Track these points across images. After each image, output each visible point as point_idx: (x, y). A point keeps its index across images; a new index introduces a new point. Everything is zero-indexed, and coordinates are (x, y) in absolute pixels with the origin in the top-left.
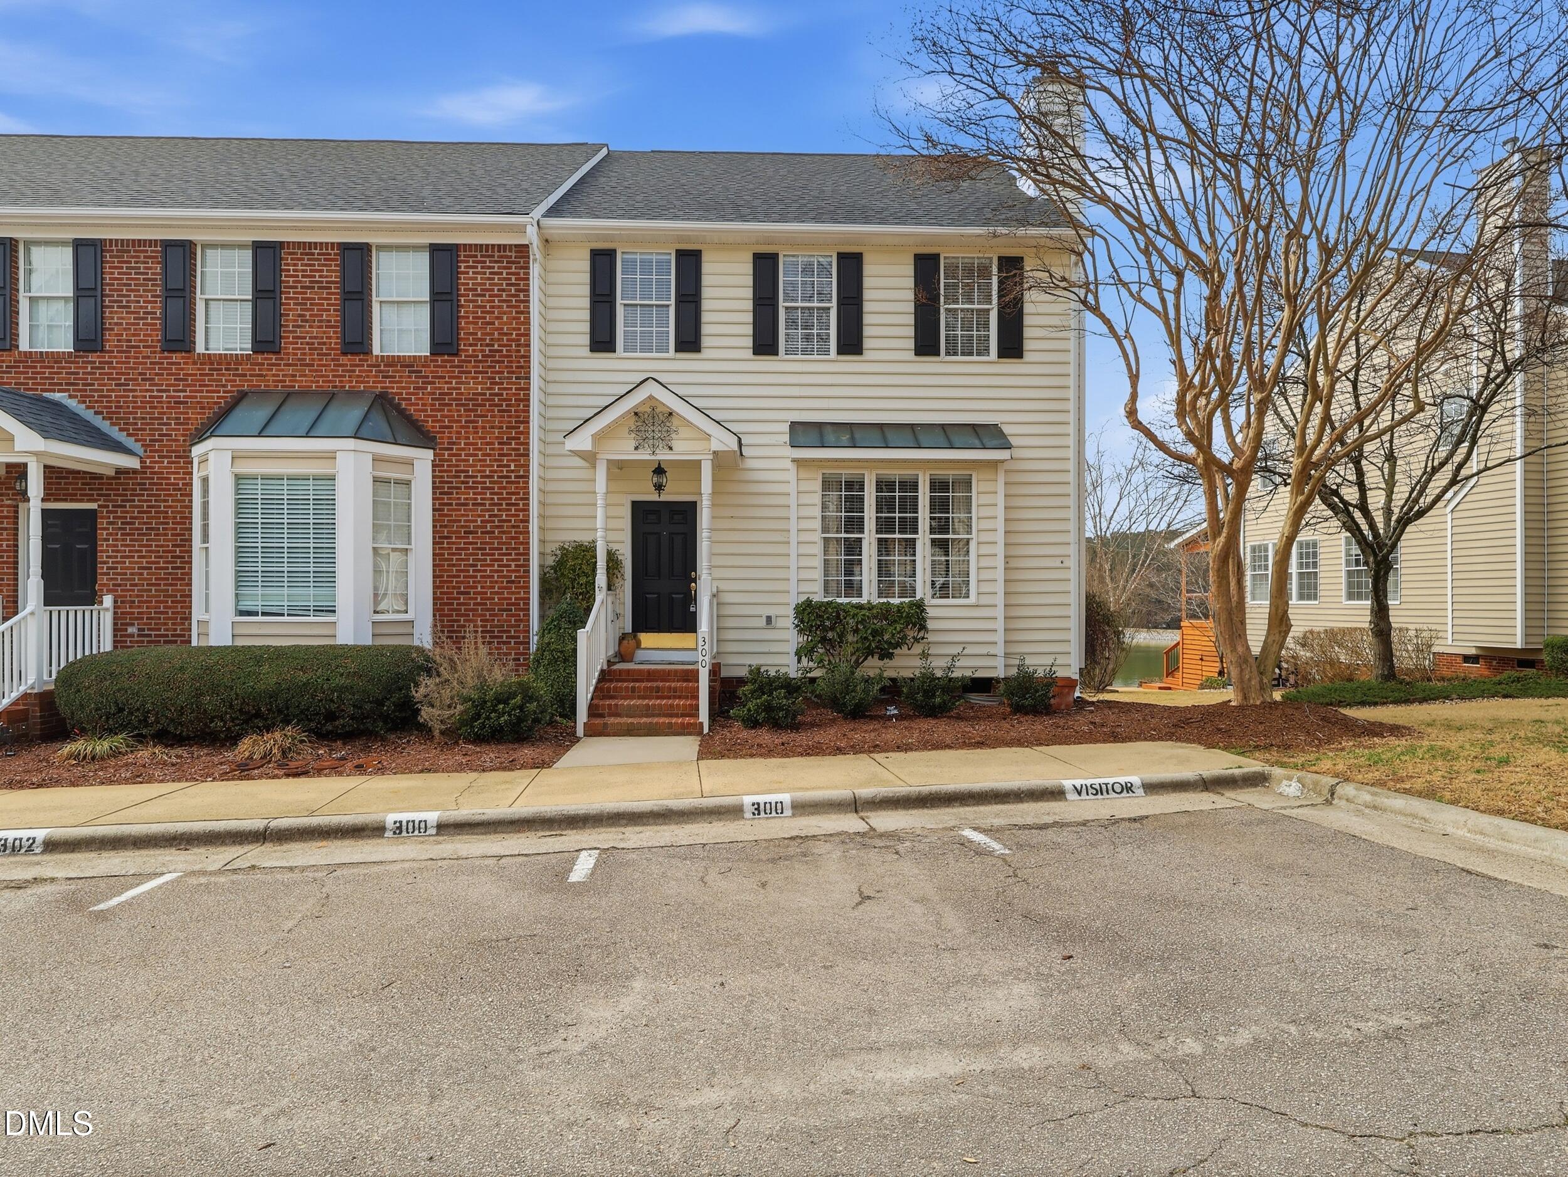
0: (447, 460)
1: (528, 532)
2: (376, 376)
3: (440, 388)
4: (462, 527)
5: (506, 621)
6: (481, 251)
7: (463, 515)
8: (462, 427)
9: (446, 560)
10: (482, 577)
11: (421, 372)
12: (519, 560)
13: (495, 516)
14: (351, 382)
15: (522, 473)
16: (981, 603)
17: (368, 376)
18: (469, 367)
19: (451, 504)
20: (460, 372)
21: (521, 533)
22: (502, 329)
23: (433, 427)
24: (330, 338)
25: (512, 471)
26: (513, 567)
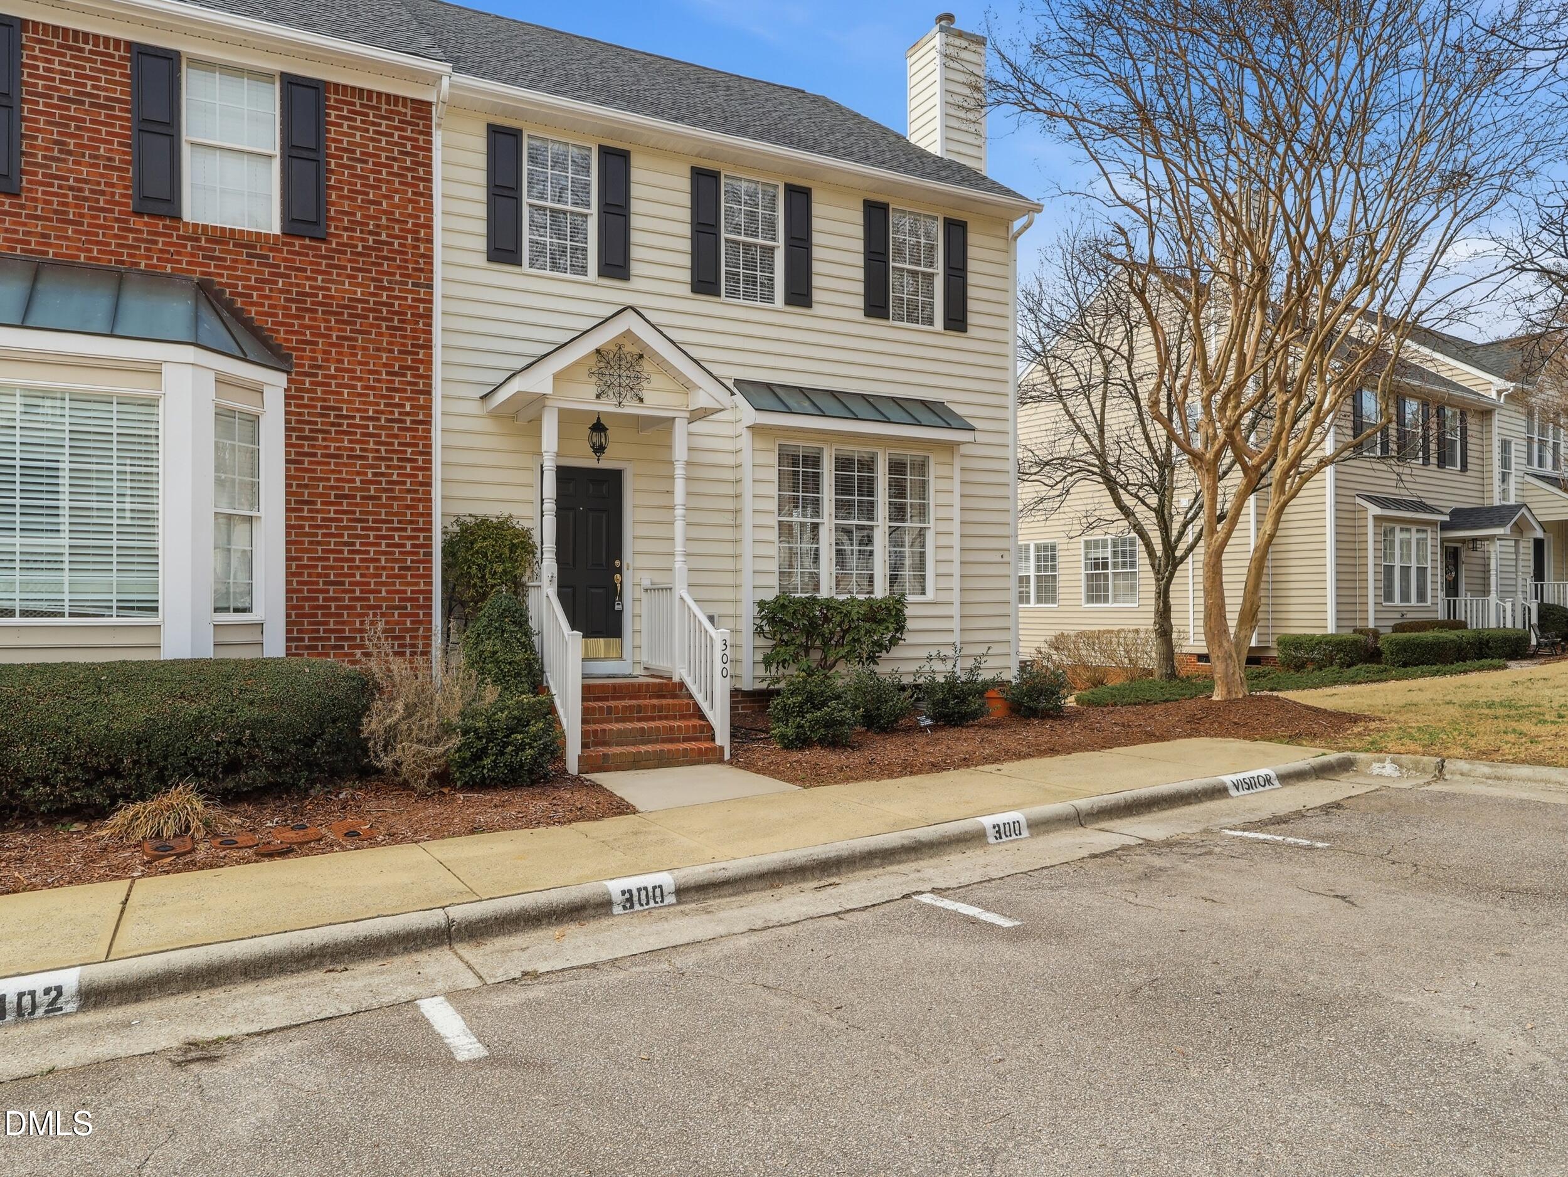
0: (308, 391)
1: (430, 500)
2: (193, 255)
3: (298, 285)
4: (332, 488)
5: (398, 623)
6: (361, 98)
7: (333, 472)
8: (332, 345)
9: (307, 535)
10: (362, 560)
11: (267, 257)
12: (417, 538)
13: (382, 474)
14: (150, 258)
15: (421, 417)
16: (939, 600)
17: (179, 253)
18: (344, 260)
19: (315, 455)
20: (328, 266)
21: (420, 500)
22: (393, 213)
23: (287, 340)
24: (112, 185)
25: (408, 414)
26: (409, 548)
